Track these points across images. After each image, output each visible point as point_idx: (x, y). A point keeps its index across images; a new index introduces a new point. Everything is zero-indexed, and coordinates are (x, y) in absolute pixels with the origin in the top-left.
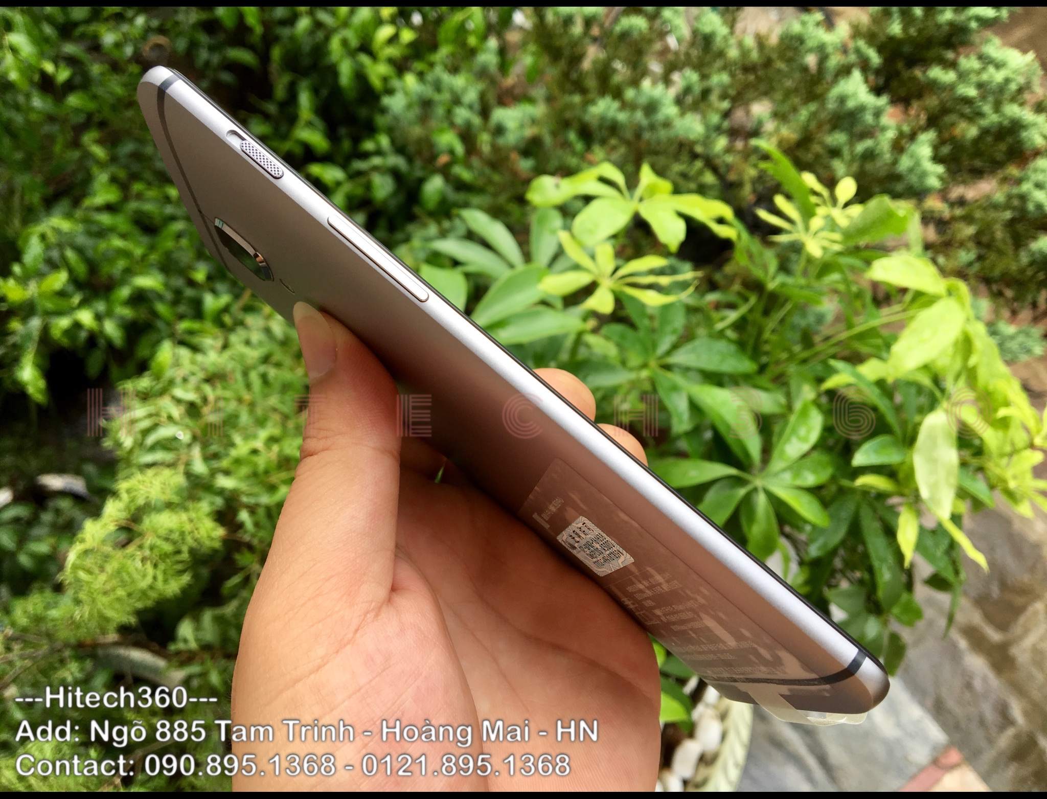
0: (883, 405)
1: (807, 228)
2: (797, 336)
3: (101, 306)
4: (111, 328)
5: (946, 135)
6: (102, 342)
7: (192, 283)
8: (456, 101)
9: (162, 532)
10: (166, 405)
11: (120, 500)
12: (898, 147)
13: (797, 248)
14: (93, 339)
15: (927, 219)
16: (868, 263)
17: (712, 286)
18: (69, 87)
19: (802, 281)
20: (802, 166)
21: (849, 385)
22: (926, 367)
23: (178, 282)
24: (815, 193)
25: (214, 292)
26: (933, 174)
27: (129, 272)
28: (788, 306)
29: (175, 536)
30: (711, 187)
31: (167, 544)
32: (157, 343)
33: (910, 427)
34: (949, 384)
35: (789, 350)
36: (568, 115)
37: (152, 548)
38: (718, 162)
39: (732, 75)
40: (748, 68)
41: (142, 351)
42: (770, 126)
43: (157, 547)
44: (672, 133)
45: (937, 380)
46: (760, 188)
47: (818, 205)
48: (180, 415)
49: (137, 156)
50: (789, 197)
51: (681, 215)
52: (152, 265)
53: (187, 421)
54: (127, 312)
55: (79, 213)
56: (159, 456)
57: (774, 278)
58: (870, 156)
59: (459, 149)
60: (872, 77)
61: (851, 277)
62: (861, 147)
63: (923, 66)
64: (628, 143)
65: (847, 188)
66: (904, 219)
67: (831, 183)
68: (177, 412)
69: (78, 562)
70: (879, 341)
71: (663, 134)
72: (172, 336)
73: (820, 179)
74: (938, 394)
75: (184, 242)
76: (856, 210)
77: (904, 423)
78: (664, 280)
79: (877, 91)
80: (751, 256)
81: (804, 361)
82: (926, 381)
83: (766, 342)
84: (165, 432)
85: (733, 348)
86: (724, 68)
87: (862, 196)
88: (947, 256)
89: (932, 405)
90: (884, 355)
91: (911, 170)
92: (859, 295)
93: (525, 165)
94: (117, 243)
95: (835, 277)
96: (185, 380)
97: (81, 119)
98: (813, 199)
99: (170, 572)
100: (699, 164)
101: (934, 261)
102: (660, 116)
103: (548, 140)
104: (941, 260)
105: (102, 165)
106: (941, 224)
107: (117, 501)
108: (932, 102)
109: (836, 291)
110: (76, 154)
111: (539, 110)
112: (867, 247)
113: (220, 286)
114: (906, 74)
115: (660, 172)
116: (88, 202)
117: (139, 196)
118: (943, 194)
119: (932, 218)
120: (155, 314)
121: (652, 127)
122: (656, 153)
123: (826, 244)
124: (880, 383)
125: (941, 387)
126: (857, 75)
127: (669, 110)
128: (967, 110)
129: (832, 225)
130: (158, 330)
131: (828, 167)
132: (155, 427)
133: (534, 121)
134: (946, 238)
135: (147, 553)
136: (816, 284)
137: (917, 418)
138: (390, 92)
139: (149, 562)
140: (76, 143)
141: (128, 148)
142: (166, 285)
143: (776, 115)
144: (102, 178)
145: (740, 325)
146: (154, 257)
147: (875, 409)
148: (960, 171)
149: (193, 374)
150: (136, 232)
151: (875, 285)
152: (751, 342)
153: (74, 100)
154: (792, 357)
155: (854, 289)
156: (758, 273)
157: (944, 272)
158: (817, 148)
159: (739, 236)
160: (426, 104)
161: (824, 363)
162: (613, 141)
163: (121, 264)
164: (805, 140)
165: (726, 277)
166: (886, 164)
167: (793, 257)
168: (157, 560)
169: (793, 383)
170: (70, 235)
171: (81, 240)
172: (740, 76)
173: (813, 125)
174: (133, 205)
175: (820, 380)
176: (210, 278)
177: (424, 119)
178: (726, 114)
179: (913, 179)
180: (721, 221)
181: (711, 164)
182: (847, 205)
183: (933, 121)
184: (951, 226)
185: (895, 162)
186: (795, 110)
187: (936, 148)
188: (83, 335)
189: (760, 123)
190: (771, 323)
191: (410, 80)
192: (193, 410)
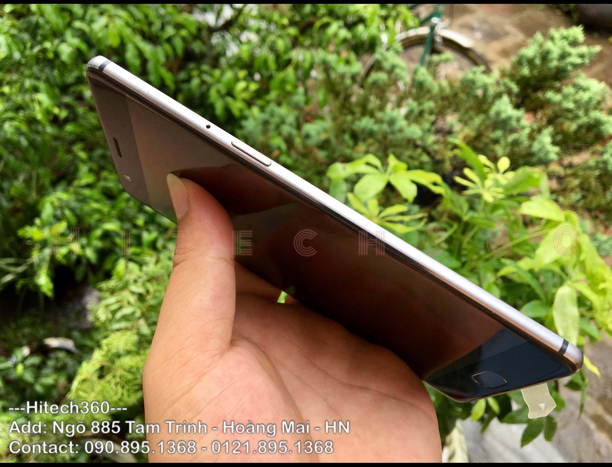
0: (534, 284)
1: (483, 186)
2: (482, 245)
3: (84, 241)
4: (90, 254)
5: (559, 129)
6: (84, 261)
7: (135, 226)
8: (283, 122)
9: (127, 367)
10: (126, 295)
11: (103, 350)
12: (532, 137)
13: (478, 196)
14: (79, 260)
15: (551, 176)
16: (520, 203)
17: (431, 219)
18: (67, 121)
19: (482, 215)
20: (478, 150)
21: (513, 273)
22: (556, 262)
23: (127, 226)
24: (486, 166)
25: (148, 231)
26: (553, 151)
27: (100, 221)
28: (476, 229)
29: (134, 370)
30: (426, 163)
31: (130, 374)
32: (116, 261)
33: (550, 296)
34: (570, 270)
35: (477, 253)
36: (345, 126)
37: (121, 377)
38: (431, 149)
39: (436, 102)
40: (444, 98)
41: (108, 265)
42: (457, 127)
43: (124, 376)
44: (404, 135)
45: (563, 269)
46: (455, 163)
47: (488, 173)
48: (135, 301)
49: (104, 157)
50: (471, 168)
51: (414, 182)
52: (113, 217)
53: (139, 304)
54: (98, 244)
55: (71, 189)
56: (123, 325)
57: (466, 214)
58: (516, 143)
59: (284, 146)
60: (514, 99)
61: (510, 211)
62: (511, 138)
63: (542, 91)
64: (380, 142)
65: (504, 163)
66: (538, 179)
67: (495, 159)
68: (133, 299)
69: (80, 386)
70: (528, 248)
71: (399, 136)
72: (124, 256)
73: (489, 158)
74: (564, 276)
75: (131, 203)
76: (511, 175)
77: (546, 294)
78: (406, 218)
79: (517, 106)
80: (452, 202)
81: (487, 260)
82: (557, 269)
83: (465, 249)
84: (127, 311)
85: (446, 254)
86: (431, 99)
87: (514, 167)
88: (564, 197)
89: (562, 282)
90: (532, 255)
91: (540, 150)
92: (515, 222)
93: (321, 155)
94: (95, 205)
95: (500, 212)
96: (135, 281)
97: (72, 137)
98: (486, 170)
99: (132, 391)
100: (419, 151)
101: (556, 201)
102: (397, 126)
103: (333, 140)
104: (561, 199)
105: (83, 162)
106: (560, 179)
107: (101, 351)
108: (549, 111)
109: (502, 220)
110: (69, 157)
111: (328, 124)
112: (519, 195)
113: (151, 228)
114: (533, 96)
115: (399, 157)
116: (76, 183)
117: (106, 179)
118: (560, 162)
119: (554, 175)
120: (115, 244)
121: (393, 133)
122: (395, 146)
123: (495, 194)
124: (531, 271)
125: (566, 272)
126: (505, 99)
127: (402, 123)
128: (570, 115)
129: (497, 184)
130: (116, 253)
131: (493, 151)
132: (120, 308)
133: (325, 131)
134: (563, 186)
135: (118, 380)
136: (490, 216)
137: (553, 290)
138: (245, 118)
139: (119, 385)
140: (69, 151)
141: (98, 152)
142: (122, 228)
143: (461, 121)
144: (84, 169)
145: (449, 241)
146: (114, 213)
147: (529, 286)
148: (568, 148)
149: (140, 277)
150: (103, 198)
151: (524, 217)
152: (456, 250)
153: (69, 128)
154: (480, 258)
155: (512, 218)
156: (457, 211)
157: (562, 206)
158: (485, 140)
159: (446, 192)
160: (266, 123)
161: (498, 260)
162: (370, 141)
163: (96, 217)
164: (479, 136)
165: (438, 213)
166: (526, 147)
167: (476, 200)
168: (124, 384)
169: (482, 272)
170: (67, 202)
171: (74, 204)
172: (440, 103)
173: (482, 128)
174: (102, 184)
175: (497, 270)
176: (146, 223)
177: (265, 132)
178: (433, 123)
179: (542, 155)
180: (435, 184)
181: (425, 150)
182: (505, 172)
183: (550, 122)
184: (566, 180)
185: (530, 146)
186: (471, 118)
187: (553, 136)
188: (74, 257)
189: (452, 126)
190: (466, 239)
191: (255, 110)
192: (141, 297)
